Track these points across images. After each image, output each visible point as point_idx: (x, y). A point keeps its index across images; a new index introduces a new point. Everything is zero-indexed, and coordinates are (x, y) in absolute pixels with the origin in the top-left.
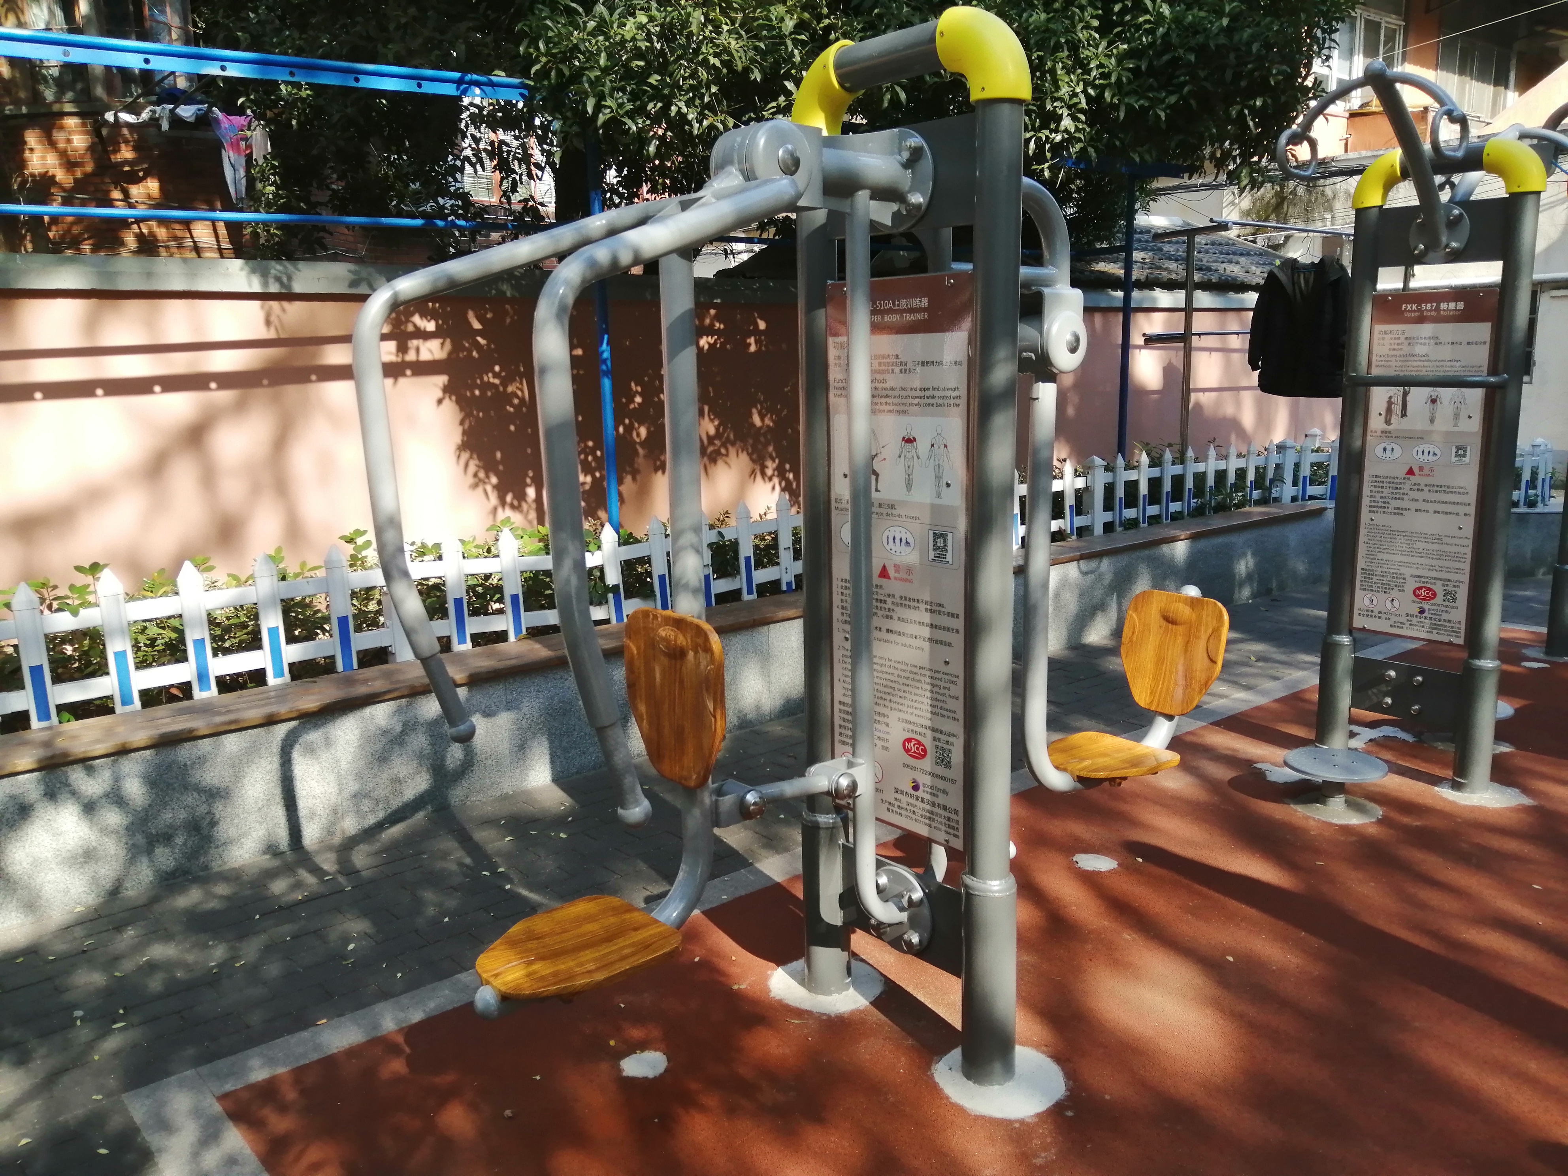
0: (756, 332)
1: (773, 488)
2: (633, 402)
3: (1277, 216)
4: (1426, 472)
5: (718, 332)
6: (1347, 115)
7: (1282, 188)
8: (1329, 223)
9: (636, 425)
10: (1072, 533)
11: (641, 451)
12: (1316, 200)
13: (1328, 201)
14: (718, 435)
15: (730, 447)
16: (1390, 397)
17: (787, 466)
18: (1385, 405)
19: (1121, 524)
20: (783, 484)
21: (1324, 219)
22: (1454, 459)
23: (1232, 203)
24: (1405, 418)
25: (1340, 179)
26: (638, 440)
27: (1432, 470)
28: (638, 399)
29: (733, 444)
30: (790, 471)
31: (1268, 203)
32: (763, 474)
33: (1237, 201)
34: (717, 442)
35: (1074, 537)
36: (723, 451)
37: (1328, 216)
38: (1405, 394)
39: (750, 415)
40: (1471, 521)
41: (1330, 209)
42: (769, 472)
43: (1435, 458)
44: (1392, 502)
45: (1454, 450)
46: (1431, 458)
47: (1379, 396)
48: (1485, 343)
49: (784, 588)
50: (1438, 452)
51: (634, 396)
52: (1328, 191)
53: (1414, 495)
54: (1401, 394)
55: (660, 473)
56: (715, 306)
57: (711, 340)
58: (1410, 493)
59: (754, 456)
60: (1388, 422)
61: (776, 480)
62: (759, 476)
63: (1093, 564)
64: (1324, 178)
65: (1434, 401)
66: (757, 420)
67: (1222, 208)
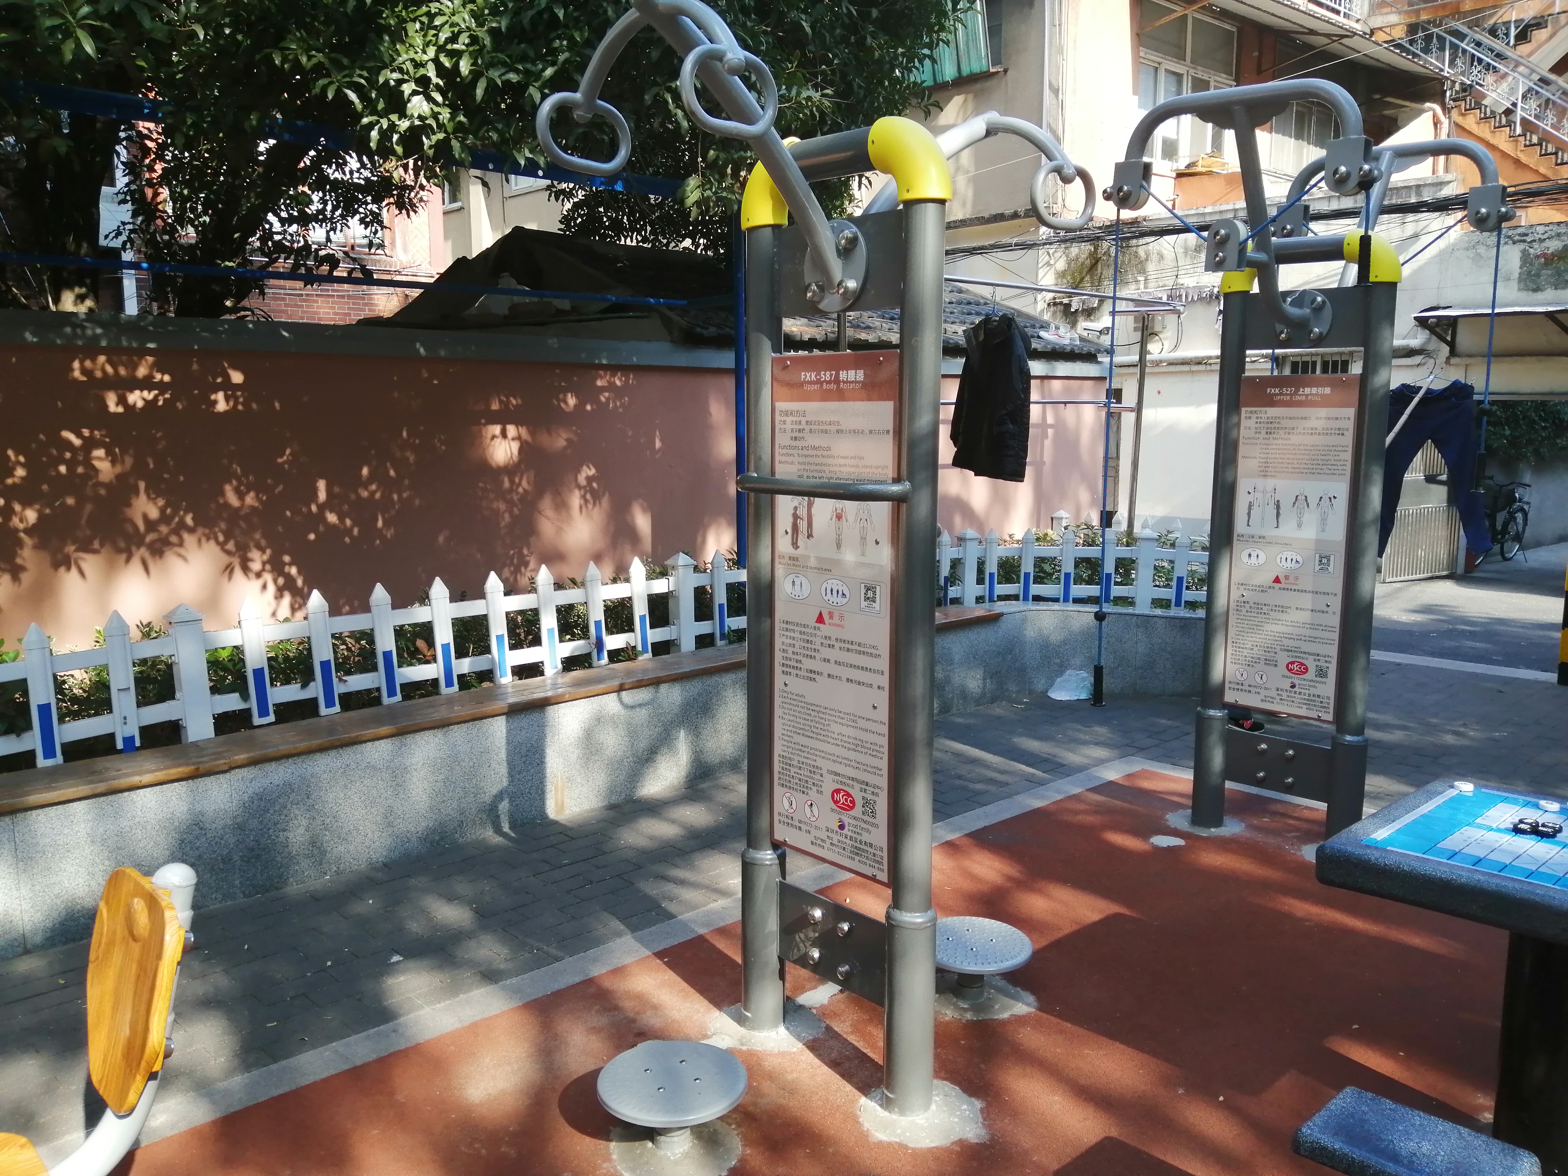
0: (227, 386)
1: (264, 587)
2: (13, 476)
3: (1091, 278)
4: (836, 620)
5: (162, 387)
6: (1174, 175)
7: (1096, 249)
8: (1142, 286)
9: (17, 507)
10: (645, 650)
11: (28, 541)
12: (1130, 260)
13: (1141, 262)
14: (164, 519)
15: (186, 536)
16: (796, 508)
17: (287, 559)
18: (791, 520)
19: (722, 637)
20: (281, 581)
21: (1137, 281)
22: (864, 604)
23: (1048, 264)
24: (812, 540)
25: (1153, 239)
26: (21, 526)
27: (841, 617)
28: (20, 472)
29: (191, 531)
30: (290, 564)
31: (1083, 264)
32: (246, 569)
33: (1052, 262)
34: (164, 529)
35: (649, 655)
36: (174, 539)
37: (1141, 278)
38: (810, 505)
39: (222, 493)
40: (885, 695)
41: (1143, 271)
42: (256, 566)
43: (845, 600)
44: (804, 660)
45: (863, 591)
46: (841, 600)
47: (785, 505)
48: (888, 432)
49: (120, 745)
50: (846, 592)
51: (14, 469)
52: (1141, 252)
53: (826, 652)
54: (806, 503)
55: (62, 570)
56: (150, 352)
57: (149, 396)
58: (821, 649)
59: (231, 546)
60: (795, 545)
61: (268, 577)
62: (238, 572)
63: (643, 695)
64: (1136, 237)
65: (839, 517)
66: (233, 499)
67: (1037, 269)
